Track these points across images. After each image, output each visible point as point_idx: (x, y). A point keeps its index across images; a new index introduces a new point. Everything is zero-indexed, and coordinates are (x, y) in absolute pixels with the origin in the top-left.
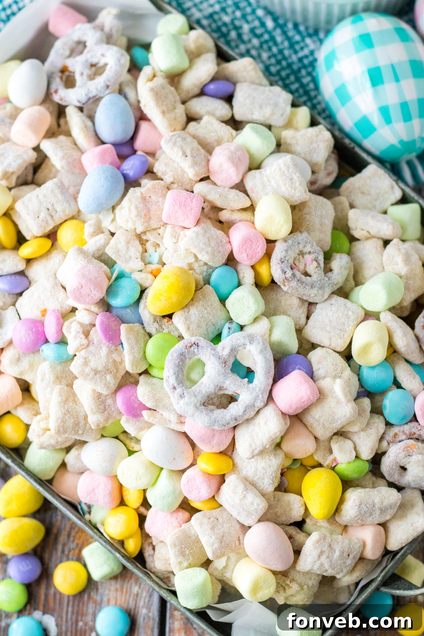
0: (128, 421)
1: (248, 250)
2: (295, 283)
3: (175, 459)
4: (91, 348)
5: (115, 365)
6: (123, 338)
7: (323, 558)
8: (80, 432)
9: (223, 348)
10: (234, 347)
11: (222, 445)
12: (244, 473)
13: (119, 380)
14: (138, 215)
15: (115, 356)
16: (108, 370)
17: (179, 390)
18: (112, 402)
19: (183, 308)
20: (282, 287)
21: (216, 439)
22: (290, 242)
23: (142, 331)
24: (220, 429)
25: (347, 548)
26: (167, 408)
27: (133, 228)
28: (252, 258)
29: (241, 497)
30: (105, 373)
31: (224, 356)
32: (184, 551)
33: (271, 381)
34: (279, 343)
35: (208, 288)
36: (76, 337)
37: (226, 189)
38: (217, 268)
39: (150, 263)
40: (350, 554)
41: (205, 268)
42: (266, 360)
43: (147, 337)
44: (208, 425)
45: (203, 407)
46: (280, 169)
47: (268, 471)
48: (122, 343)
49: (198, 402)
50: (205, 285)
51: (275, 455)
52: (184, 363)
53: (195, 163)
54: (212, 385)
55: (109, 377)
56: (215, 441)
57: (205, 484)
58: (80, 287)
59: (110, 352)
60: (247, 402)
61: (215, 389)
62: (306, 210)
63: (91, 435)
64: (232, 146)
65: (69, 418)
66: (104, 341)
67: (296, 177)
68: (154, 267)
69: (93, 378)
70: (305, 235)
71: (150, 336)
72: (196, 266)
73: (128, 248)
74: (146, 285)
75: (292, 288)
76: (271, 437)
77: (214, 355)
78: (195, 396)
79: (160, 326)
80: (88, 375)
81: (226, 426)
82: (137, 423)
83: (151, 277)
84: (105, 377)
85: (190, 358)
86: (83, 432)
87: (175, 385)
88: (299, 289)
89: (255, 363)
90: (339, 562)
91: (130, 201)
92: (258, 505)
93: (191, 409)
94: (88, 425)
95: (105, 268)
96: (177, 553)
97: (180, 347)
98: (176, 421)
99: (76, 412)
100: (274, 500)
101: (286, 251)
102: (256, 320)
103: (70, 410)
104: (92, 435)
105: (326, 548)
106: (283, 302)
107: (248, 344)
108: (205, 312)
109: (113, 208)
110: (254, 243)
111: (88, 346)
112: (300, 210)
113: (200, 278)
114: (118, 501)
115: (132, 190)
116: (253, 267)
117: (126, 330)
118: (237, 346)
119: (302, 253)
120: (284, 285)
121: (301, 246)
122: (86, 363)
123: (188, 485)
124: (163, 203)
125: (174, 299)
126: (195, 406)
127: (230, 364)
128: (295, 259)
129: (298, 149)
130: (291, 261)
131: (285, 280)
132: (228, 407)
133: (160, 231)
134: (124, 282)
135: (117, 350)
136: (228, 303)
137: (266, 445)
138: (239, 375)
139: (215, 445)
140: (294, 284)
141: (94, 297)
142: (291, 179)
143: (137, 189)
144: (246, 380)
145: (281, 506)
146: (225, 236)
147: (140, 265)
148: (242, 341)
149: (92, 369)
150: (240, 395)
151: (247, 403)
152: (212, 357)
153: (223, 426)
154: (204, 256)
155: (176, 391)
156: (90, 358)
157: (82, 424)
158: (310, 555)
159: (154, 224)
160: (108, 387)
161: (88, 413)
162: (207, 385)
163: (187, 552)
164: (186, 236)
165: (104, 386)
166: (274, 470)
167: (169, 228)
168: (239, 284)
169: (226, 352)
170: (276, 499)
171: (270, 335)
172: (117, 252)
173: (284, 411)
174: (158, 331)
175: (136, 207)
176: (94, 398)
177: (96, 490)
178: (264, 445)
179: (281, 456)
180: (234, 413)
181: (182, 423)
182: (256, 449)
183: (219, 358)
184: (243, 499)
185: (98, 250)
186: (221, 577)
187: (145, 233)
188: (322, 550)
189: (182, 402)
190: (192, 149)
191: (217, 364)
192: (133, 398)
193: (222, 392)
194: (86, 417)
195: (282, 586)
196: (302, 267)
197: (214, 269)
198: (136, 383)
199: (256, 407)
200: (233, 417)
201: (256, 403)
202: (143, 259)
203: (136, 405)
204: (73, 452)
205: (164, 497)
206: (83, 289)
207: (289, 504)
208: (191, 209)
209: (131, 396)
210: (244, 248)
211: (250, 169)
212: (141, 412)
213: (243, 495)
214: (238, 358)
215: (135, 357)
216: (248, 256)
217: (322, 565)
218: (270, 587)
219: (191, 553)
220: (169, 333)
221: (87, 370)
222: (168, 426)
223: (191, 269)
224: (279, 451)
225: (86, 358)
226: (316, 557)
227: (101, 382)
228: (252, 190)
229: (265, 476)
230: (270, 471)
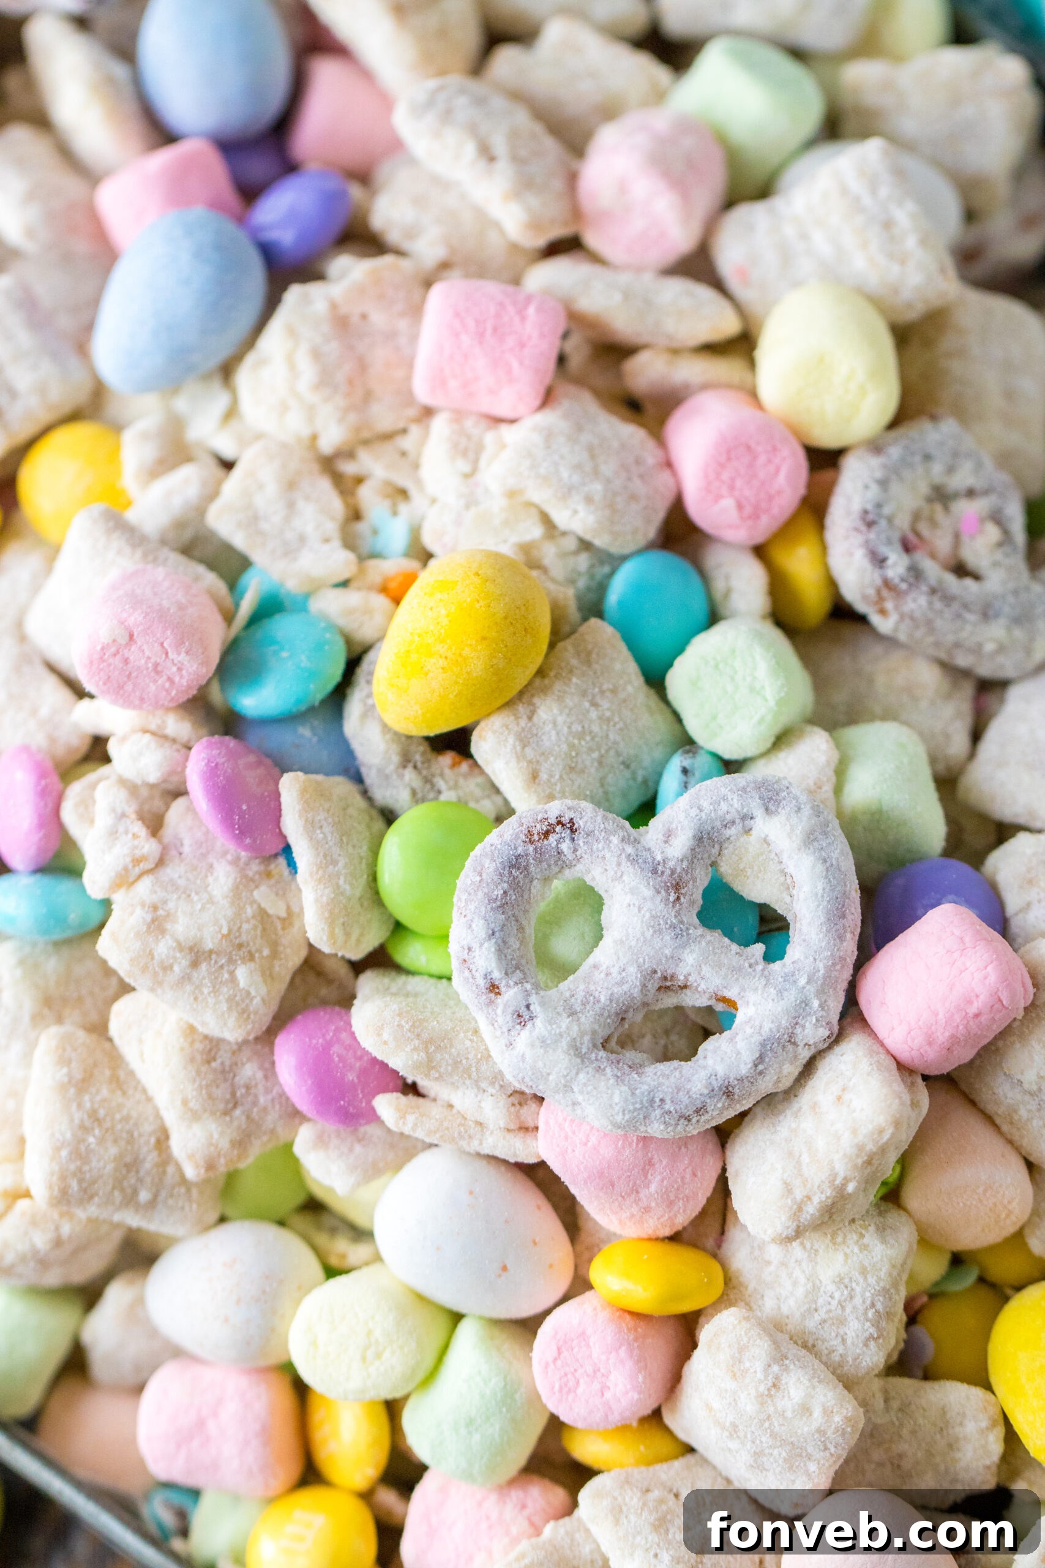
0: (321, 1141)
1: (739, 483)
2: (923, 601)
3: (505, 1268)
4: (173, 871)
5: (264, 930)
6: (292, 825)
8: (144, 1196)
9: (668, 835)
10: (708, 827)
11: (681, 1203)
12: (769, 1305)
13: (282, 986)
14: (325, 381)
15: (263, 895)
16: (240, 946)
17: (511, 994)
18: (260, 1075)
19: (509, 704)
20: (875, 619)
21: (658, 1178)
22: (895, 452)
23: (360, 802)
24: (668, 1133)
26: (467, 1071)
27: (306, 432)
28: (755, 516)
29: (762, 1388)
30: (231, 961)
31: (671, 864)
33: (850, 949)
34: (873, 814)
35: (600, 631)
36: (113, 834)
37: (648, 278)
38: (624, 558)
39: (375, 555)
41: (583, 561)
42: (830, 868)
43: (379, 824)
44: (627, 1117)
45: (602, 1054)
46: (844, 191)
47: (858, 1289)
48: (287, 850)
49: (582, 1034)
50: (585, 619)
51: (881, 1230)
52: (526, 897)
53: (525, 185)
54: (632, 970)
55: (243, 974)
56: (653, 1188)
58: (123, 641)
59: (244, 884)
60: (767, 1027)
61: (644, 986)
62: (947, 342)
63: (183, 1208)
64: (660, 120)
65: (101, 1141)
66: (222, 841)
67: (904, 215)
68: (393, 565)
69: (186, 978)
70: (949, 427)
71: (389, 817)
72: (549, 554)
73: (291, 506)
74: (365, 632)
75: (912, 618)
76: (860, 1148)
77: (633, 860)
78: (572, 1013)
79: (428, 780)
80: (167, 968)
81: (694, 1120)
82: (358, 1148)
83: (381, 602)
84: (232, 973)
85: (547, 880)
86: (156, 1196)
87: (497, 975)
88: (939, 623)
89: (788, 887)
91: (291, 332)
92: (827, 1413)
93: (560, 1061)
94: (171, 1169)
95: (211, 579)
97: (507, 837)
98: (502, 1124)
99: (126, 1119)
100: (887, 1409)
101: (883, 483)
102: (782, 740)
103: (102, 1113)
104: (187, 1208)
106: (881, 680)
107: (759, 813)
108: (594, 714)
109: (227, 371)
110: (762, 459)
111: (161, 862)
112: (928, 343)
113: (568, 596)
114: (292, 1470)
115: (294, 294)
116: (760, 551)
117: (303, 791)
118: (718, 824)
119: (941, 496)
120: (883, 612)
121: (937, 469)
122: (157, 923)
123: (559, 1363)
124: (414, 338)
125: (477, 664)
126: (575, 1048)
127: (695, 891)
128: (916, 517)
129: (909, 126)
130: (903, 522)
131: (885, 593)
132: (694, 1053)
133: (407, 443)
134: (282, 627)
135: (269, 875)
136: (677, 681)
137: (846, 1180)
138: (729, 934)
139: (653, 1204)
140: (917, 602)
141: (177, 679)
142: (888, 225)
143: (314, 289)
144: (759, 948)
145: (913, 1432)
146: (650, 444)
147: (341, 561)
148: (736, 805)
149: (180, 947)
150: (739, 1003)
151: (766, 1031)
152: (627, 868)
153: (682, 1120)
154: (576, 512)
155: (500, 1000)
156: (171, 905)
157: (148, 1165)
159: (384, 417)
160: (244, 1014)
161: (171, 1118)
162: (614, 971)
164: (503, 446)
165: (230, 1009)
166: (882, 1284)
167: (440, 425)
168: (713, 618)
169: (679, 847)
170: (895, 1404)
171: (838, 790)
172: (252, 521)
173: (904, 1055)
174: (417, 798)
175: (316, 354)
176: (192, 1060)
177: (211, 1426)
178: (838, 1182)
179: (905, 1235)
180: (721, 1070)
181: (529, 1130)
182: (809, 1198)
183: (655, 871)
184: (770, 1396)
185: (180, 525)
187: (348, 453)
189: (524, 1038)
190: (514, 136)
191: (648, 892)
192: (336, 1049)
193: (670, 1001)
194: (162, 1138)
196: (943, 544)
197: (616, 561)
198: (347, 1000)
199: (801, 1044)
200: (716, 1085)
201: (798, 1030)
202: (349, 542)
203: (351, 1077)
204: (116, 1295)
206: (133, 648)
207: (944, 1422)
208: (522, 345)
209: (328, 1046)
210: (725, 476)
211: (730, 202)
212: (369, 1102)
213: (770, 1380)
214: (725, 868)
215: (338, 891)
216: (740, 507)
220: (462, 802)
221: (163, 948)
222: (474, 1146)
223: (534, 564)
224: (894, 1217)
225: (155, 908)
227: (215, 991)
228: (743, 273)
229: (848, 1310)
230: (865, 1290)
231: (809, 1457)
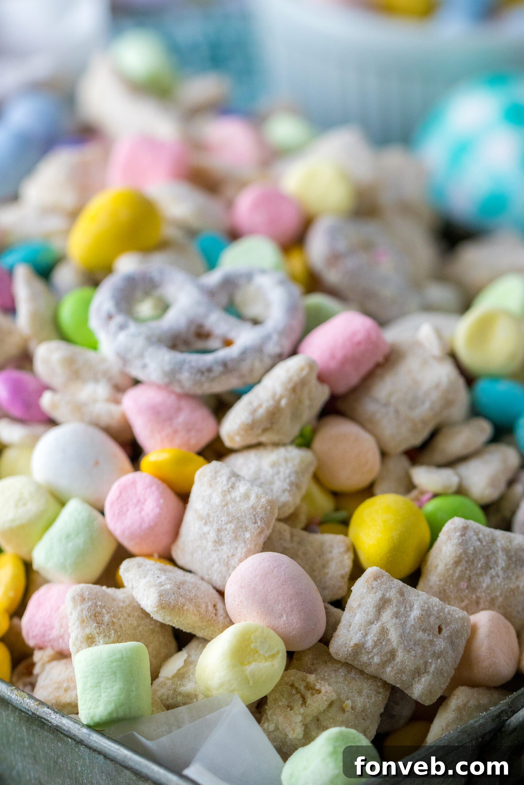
3: (97, 463)
7: (387, 615)
17: (119, 319)
21: (184, 416)
25: (436, 609)
29: (225, 488)
32: (99, 613)
40: (443, 627)
47: (282, 469)
57: (154, 488)
87: (113, 312)
90: (420, 635)
92: (258, 497)
96: (85, 612)
105: (392, 594)
126: (148, 339)
153: (199, 373)
155: (112, 322)
158: (359, 606)
163: (106, 618)
181: (118, 402)
184: (229, 491)
186: (173, 698)
188: (384, 595)
189: (123, 334)
195: (298, 691)
199: (267, 354)
200: (218, 361)
201: (265, 346)
205: (68, 537)
212: (38, 401)
213: (230, 484)
217: (384, 632)
218: (273, 656)
219: (113, 623)
224: (306, 452)
226: (372, 611)
229: (276, 477)
230: (286, 470)
231: (246, 527)
